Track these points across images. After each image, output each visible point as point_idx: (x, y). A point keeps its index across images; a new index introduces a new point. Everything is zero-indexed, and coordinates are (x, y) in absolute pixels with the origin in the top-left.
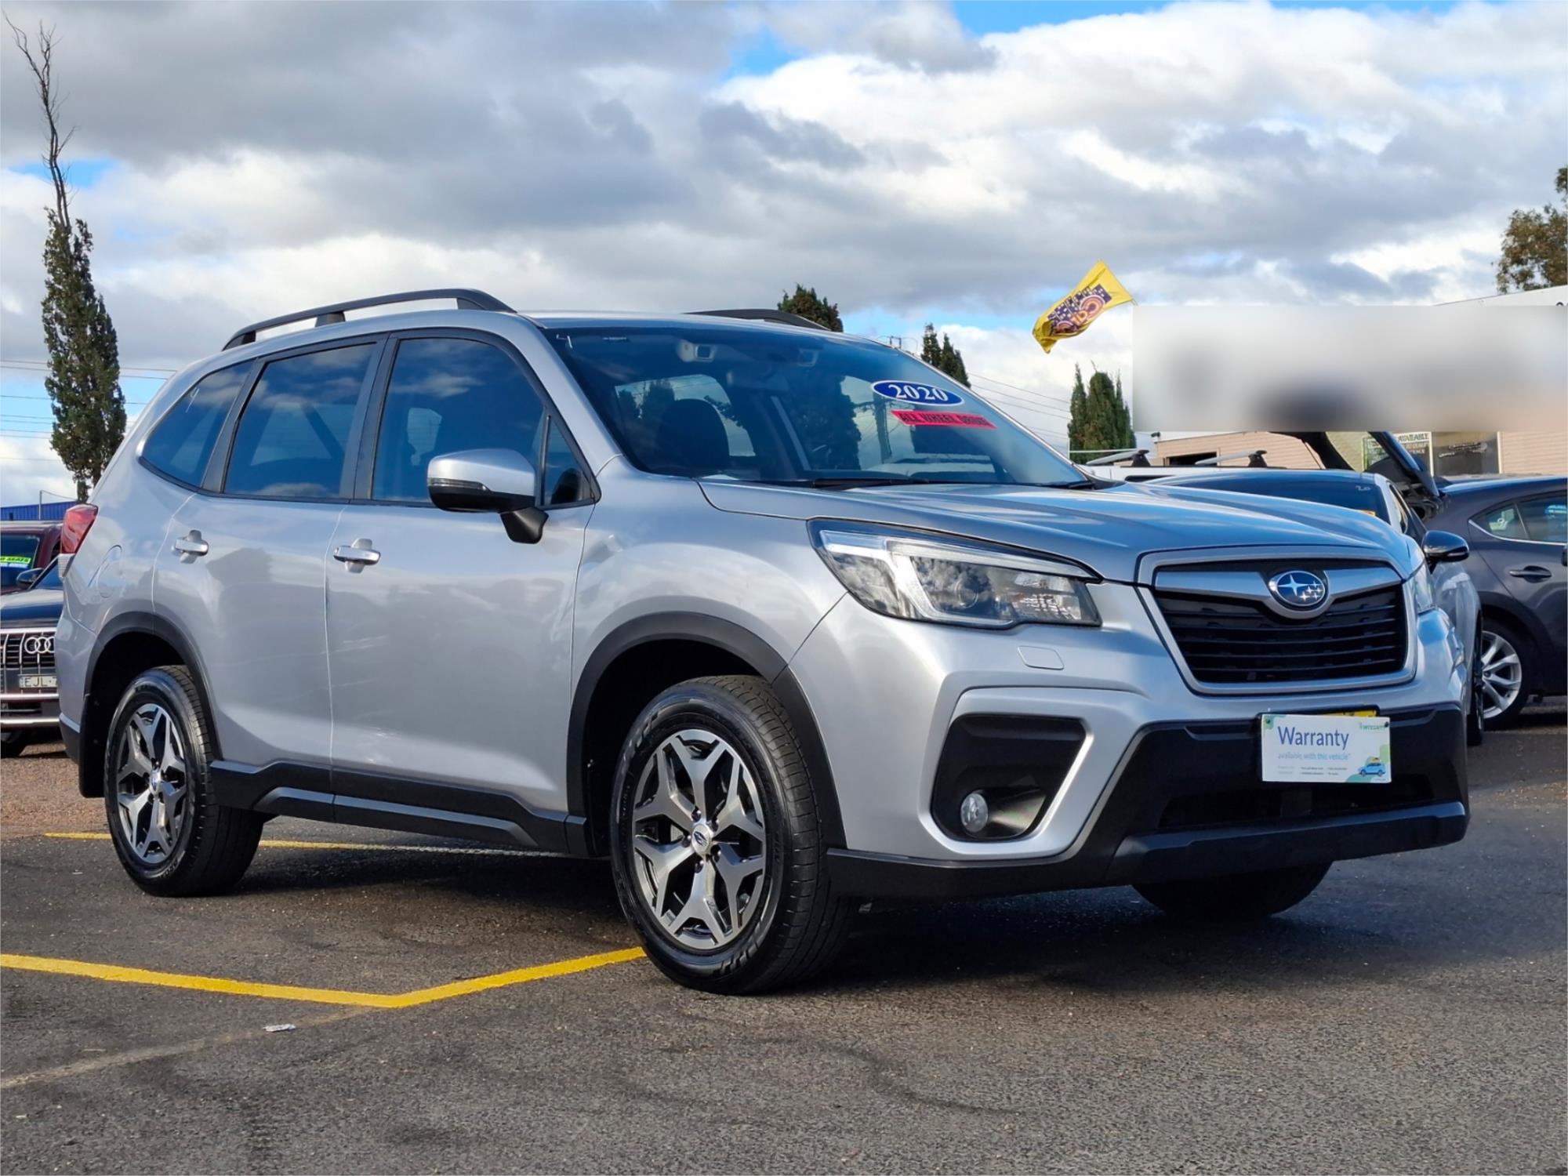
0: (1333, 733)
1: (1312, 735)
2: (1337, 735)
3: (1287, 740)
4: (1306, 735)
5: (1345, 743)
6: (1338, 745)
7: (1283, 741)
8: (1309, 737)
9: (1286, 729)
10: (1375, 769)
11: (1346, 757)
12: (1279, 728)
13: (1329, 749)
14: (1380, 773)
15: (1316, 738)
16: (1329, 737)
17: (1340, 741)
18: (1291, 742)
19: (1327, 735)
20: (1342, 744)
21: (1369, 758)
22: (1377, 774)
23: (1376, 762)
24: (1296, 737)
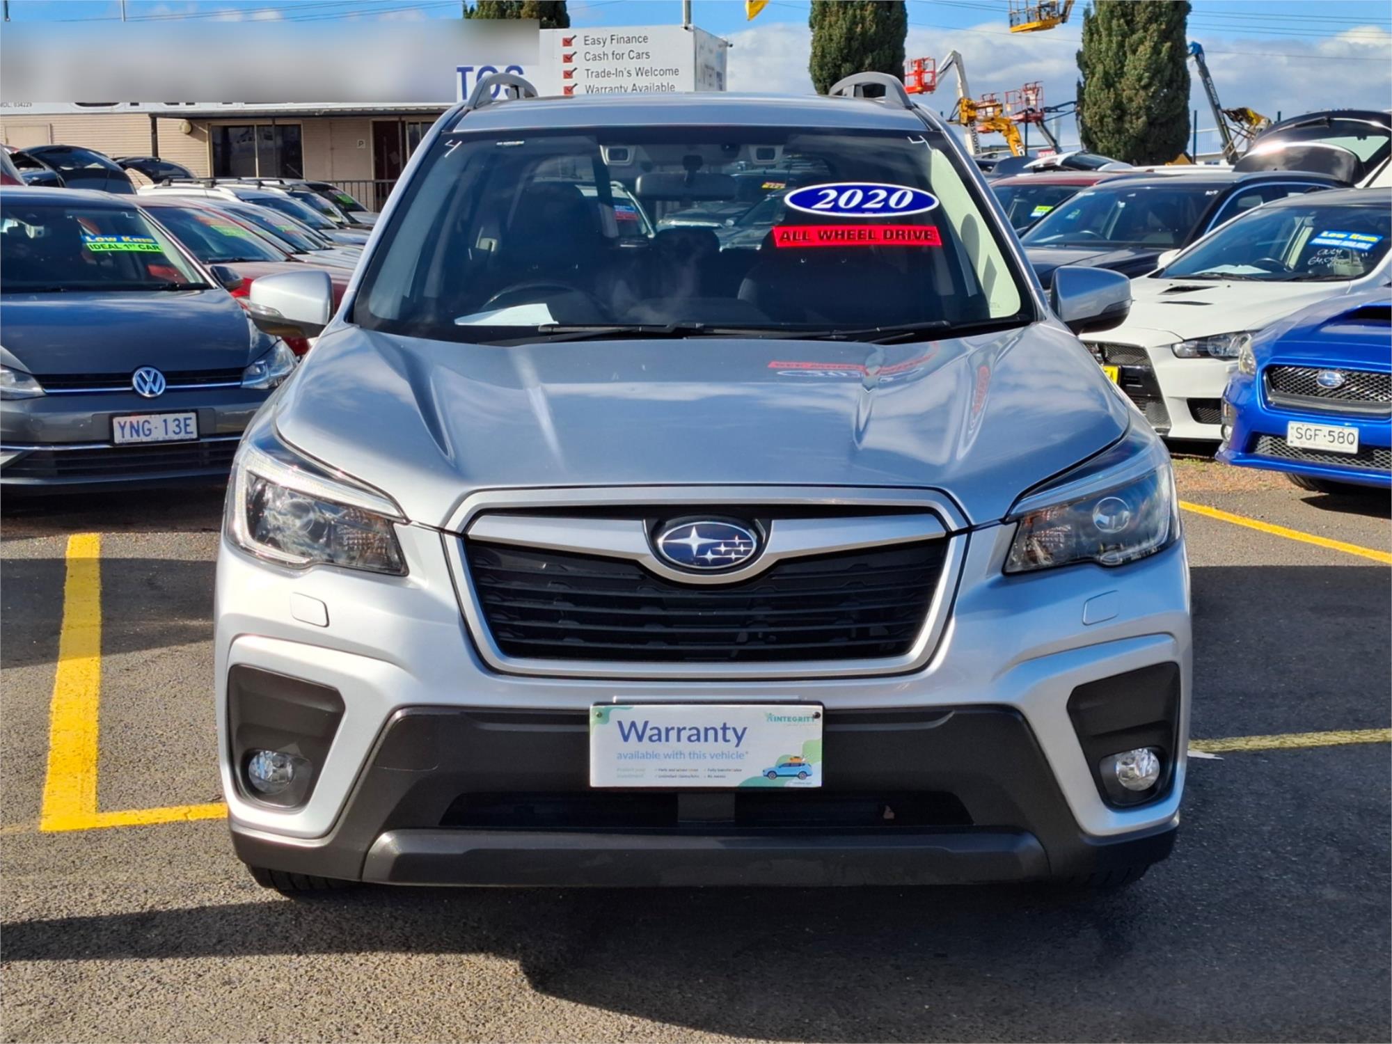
0: (719, 726)
1: (679, 731)
2: (725, 728)
3: (633, 735)
4: (668, 730)
5: (739, 739)
6: (725, 740)
7: (626, 738)
8: (673, 734)
9: (633, 724)
10: (797, 771)
11: (740, 756)
12: (620, 724)
13: (710, 747)
14: (805, 775)
15: (684, 734)
16: (711, 733)
17: (730, 734)
18: (640, 738)
19: (706, 730)
20: (734, 740)
21: (783, 757)
22: (798, 776)
23: (796, 761)
24: (648, 733)
